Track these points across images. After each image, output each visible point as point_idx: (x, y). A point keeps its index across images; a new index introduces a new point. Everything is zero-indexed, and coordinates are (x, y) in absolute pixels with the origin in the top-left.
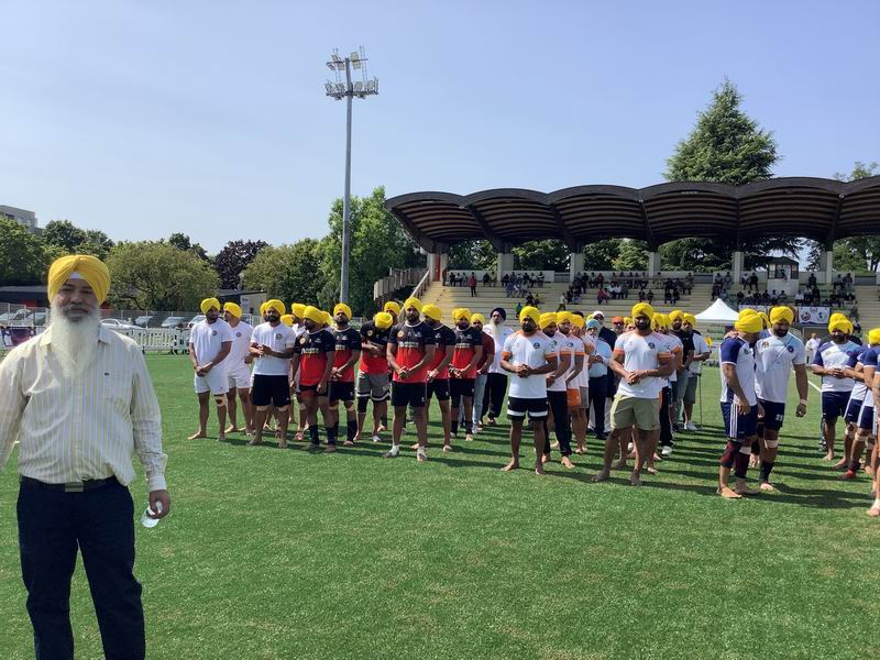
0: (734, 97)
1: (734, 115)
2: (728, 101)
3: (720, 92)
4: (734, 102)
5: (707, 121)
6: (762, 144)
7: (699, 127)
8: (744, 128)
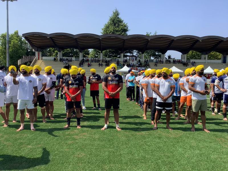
0: (118, 13)
1: (118, 18)
2: (117, 14)
3: (115, 11)
4: (118, 15)
5: (112, 19)
6: (125, 26)
7: (110, 20)
8: (120, 21)
